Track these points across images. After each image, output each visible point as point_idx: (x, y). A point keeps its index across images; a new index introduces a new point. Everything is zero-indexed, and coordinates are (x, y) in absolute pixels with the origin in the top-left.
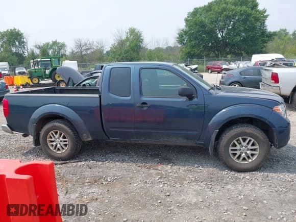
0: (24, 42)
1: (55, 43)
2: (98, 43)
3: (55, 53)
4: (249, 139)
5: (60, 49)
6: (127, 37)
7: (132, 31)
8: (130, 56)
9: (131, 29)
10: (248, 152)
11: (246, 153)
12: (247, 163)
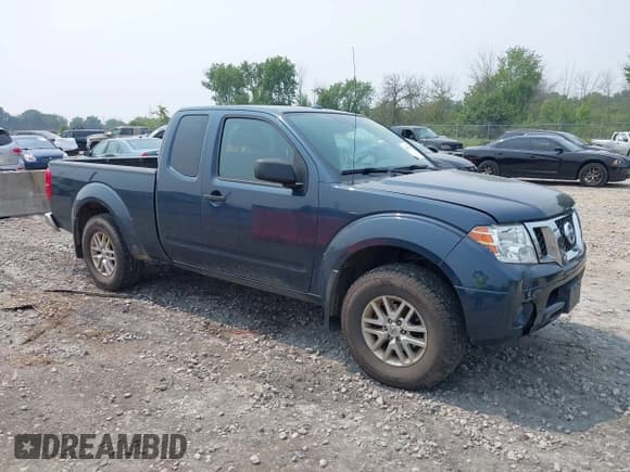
0: (294, 82)
1: (353, 84)
2: (436, 85)
3: (349, 104)
4: (404, 303)
5: (360, 97)
6: (501, 71)
7: (516, 56)
8: (500, 112)
9: (514, 51)
10: (403, 338)
11: (398, 339)
12: (399, 364)
